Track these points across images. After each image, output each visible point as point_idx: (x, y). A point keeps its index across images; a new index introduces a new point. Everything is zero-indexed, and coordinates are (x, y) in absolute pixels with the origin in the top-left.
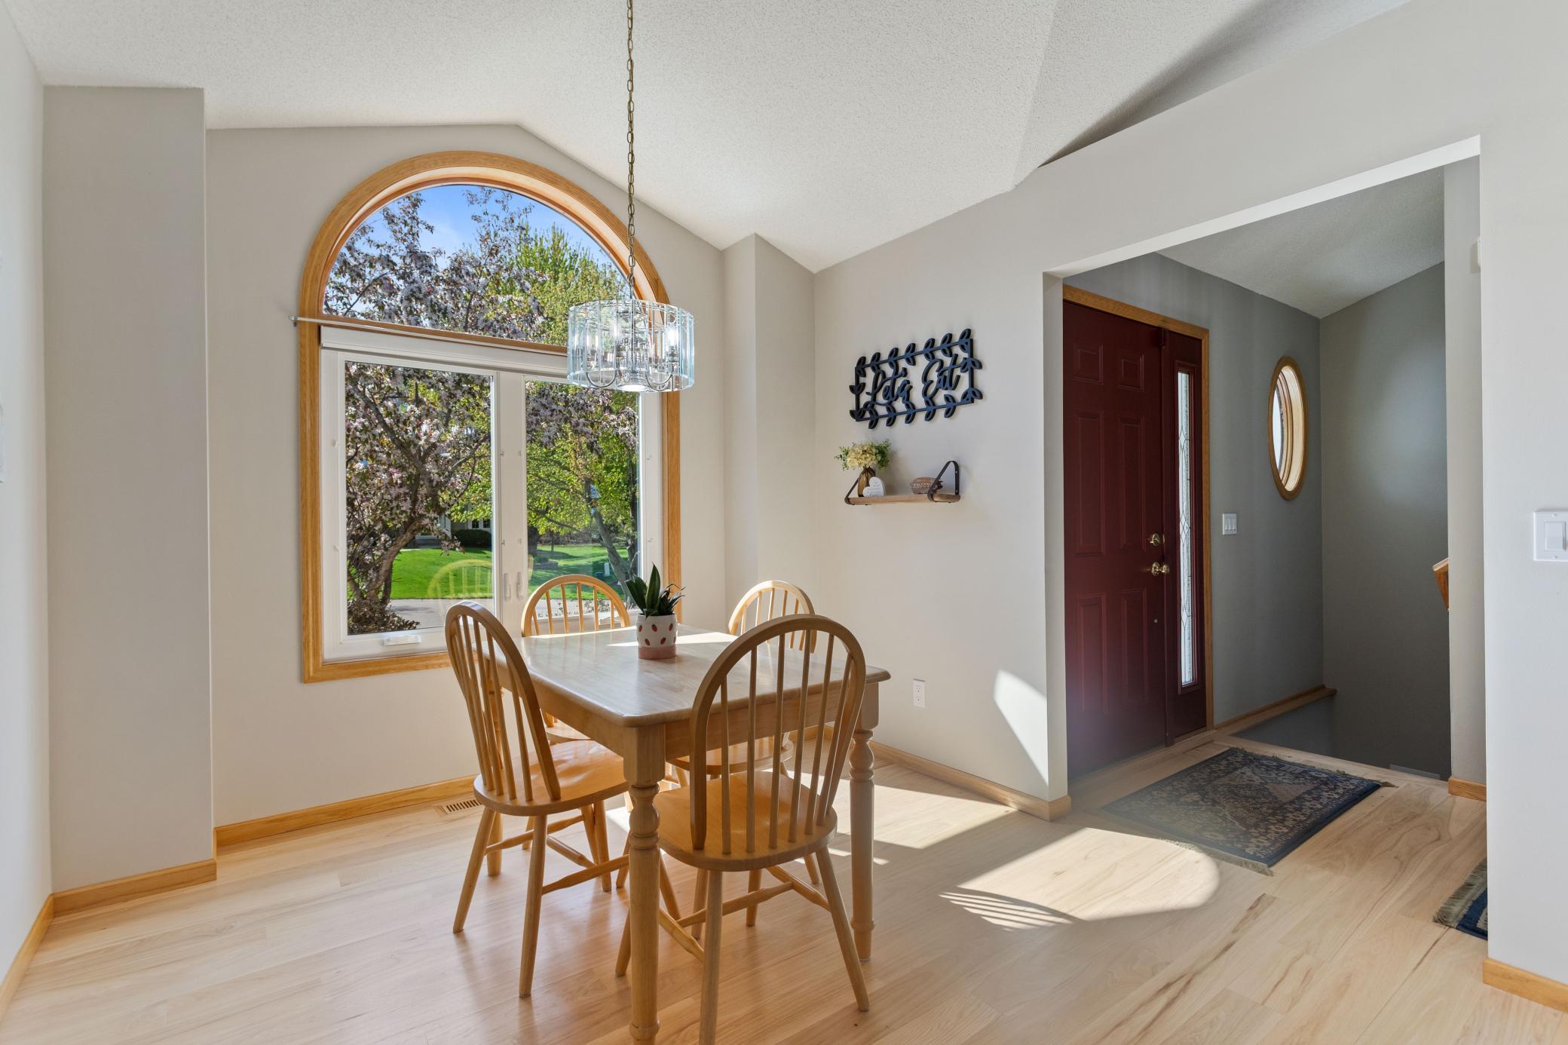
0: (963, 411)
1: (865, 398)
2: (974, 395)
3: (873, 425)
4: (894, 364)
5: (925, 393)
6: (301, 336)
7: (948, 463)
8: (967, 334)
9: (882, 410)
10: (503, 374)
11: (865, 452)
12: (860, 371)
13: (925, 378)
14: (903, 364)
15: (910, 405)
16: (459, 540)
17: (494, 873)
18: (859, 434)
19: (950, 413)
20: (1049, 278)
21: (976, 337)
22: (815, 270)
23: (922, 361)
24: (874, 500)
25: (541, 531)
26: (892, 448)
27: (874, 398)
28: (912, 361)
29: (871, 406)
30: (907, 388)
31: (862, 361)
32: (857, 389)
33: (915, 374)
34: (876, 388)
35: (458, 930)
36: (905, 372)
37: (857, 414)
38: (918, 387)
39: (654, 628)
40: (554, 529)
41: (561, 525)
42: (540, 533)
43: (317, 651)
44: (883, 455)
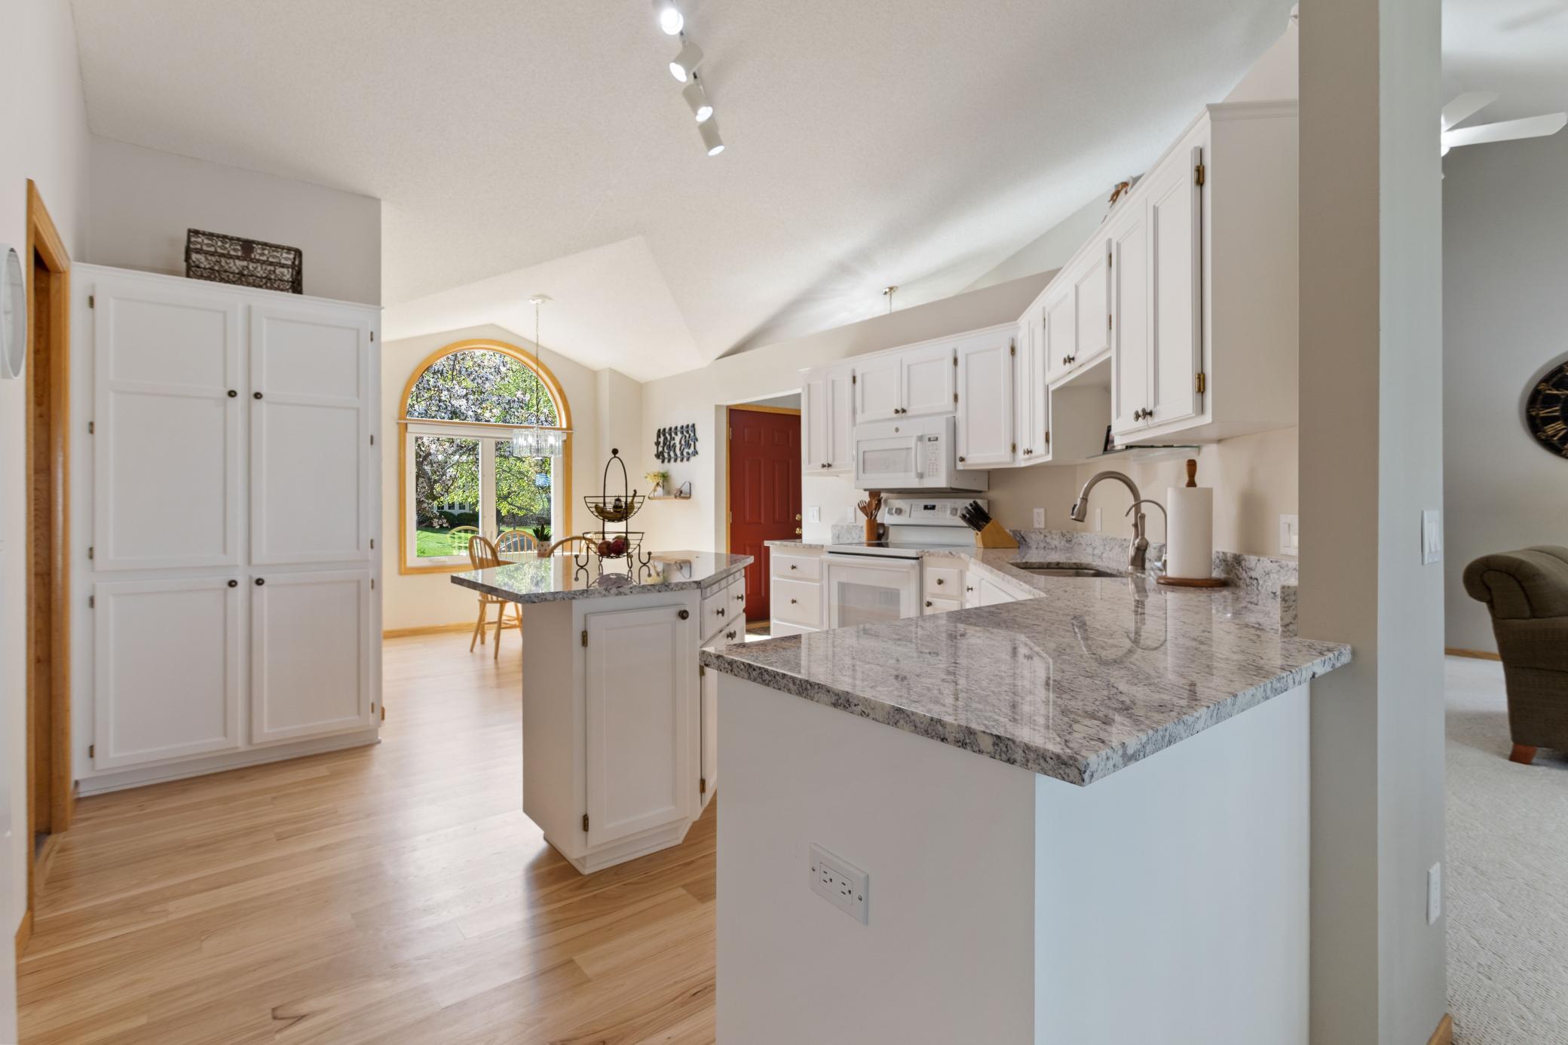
0: (692, 459)
1: (660, 449)
2: (696, 453)
3: (663, 462)
4: (670, 434)
5: (680, 449)
6: (400, 428)
7: (685, 483)
8: (693, 426)
9: (666, 455)
10: (485, 439)
11: (655, 476)
12: (659, 436)
13: (680, 442)
14: (673, 435)
15: (676, 455)
16: (445, 518)
17: (483, 642)
18: (657, 466)
19: (688, 459)
20: (718, 408)
21: (696, 427)
22: (642, 382)
23: (680, 435)
24: (659, 498)
25: (504, 513)
26: (669, 474)
27: (663, 449)
28: (676, 434)
29: (662, 453)
30: (674, 446)
31: (659, 431)
32: (658, 444)
33: (677, 439)
34: (665, 444)
35: (472, 650)
36: (674, 439)
37: (658, 456)
38: (678, 446)
39: (542, 546)
40: (516, 511)
41: (520, 508)
42: (503, 515)
43: (405, 563)
44: (665, 477)
